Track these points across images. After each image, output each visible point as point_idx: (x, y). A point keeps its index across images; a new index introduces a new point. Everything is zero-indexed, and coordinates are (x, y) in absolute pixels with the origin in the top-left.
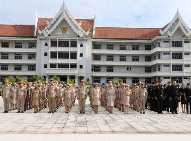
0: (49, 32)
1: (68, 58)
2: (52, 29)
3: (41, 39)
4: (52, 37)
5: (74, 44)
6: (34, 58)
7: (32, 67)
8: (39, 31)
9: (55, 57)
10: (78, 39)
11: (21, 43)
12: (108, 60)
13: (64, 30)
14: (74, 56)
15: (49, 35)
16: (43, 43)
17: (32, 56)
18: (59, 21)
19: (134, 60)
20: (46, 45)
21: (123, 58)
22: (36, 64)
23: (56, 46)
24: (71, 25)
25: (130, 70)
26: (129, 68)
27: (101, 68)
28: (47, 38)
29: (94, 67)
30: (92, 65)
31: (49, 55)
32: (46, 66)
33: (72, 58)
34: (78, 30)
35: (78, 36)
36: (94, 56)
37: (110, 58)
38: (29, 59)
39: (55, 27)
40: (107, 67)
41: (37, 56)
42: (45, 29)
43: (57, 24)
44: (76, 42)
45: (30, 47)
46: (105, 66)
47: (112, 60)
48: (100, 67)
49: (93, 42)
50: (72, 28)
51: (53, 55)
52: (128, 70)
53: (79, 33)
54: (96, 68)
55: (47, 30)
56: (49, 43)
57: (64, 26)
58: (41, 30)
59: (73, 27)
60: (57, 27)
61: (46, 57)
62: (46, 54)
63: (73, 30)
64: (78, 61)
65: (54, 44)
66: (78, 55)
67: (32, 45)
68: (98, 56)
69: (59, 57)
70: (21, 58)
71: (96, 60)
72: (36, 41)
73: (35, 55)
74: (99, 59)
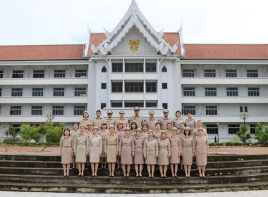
0: (109, 48)
1: (142, 91)
2: (115, 43)
3: (95, 62)
4: (115, 57)
5: (152, 67)
6: (85, 93)
7: (80, 109)
8: (93, 47)
9: (120, 90)
10: (158, 58)
11: (64, 71)
12: (208, 94)
13: (134, 45)
14: (152, 87)
15: (109, 53)
16: (99, 67)
17: (80, 91)
18: (126, 30)
19: (251, 94)
20: (104, 70)
21: (232, 91)
22: (86, 104)
23: (120, 70)
24: (146, 34)
25: (246, 111)
26: (244, 108)
27: (196, 109)
28: (106, 58)
29: (185, 107)
30: (183, 104)
31: (109, 86)
32: (104, 106)
33: (148, 90)
34: (159, 43)
35: (159, 53)
36: (185, 89)
37: (211, 91)
38: (76, 95)
39: (119, 39)
40: (207, 107)
41: (89, 90)
42: (102, 44)
43: (122, 35)
44: (155, 64)
45: (77, 76)
46: (202, 104)
47: (214, 94)
48: (194, 107)
49: (182, 65)
50: (148, 40)
51: (117, 87)
52: (241, 111)
53: (159, 47)
54: (188, 109)
55: (106, 44)
56: (109, 67)
57: (134, 38)
58: (96, 45)
59: (150, 39)
60: (123, 39)
61: (104, 90)
62: (104, 86)
63: (149, 43)
64: (159, 96)
65: (117, 67)
66: (159, 86)
67: (81, 72)
68: (190, 89)
69: (127, 90)
70: (62, 94)
71: (188, 95)
72: (87, 65)
73: (85, 89)
74: (193, 94)
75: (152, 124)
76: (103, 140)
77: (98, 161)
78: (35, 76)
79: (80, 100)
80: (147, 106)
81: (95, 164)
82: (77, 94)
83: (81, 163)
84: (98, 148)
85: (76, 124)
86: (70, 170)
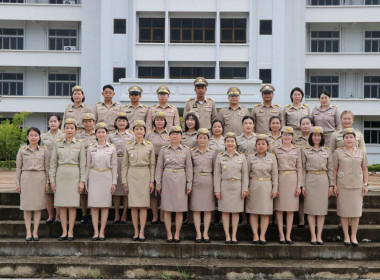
1: (210, 38)
6: (74, 43)
7: (64, 83)
12: (371, 47)
14: (235, 30)
22: (79, 69)
27: (340, 84)
29: (314, 79)
30: (308, 71)
31: (133, 27)
32: (120, 75)
33: (226, 38)
36: (314, 34)
38: (52, 47)
40: (367, 79)
46: (357, 73)
48: (336, 79)
54: (321, 84)
61: (120, 36)
64: (253, 52)
66: (253, 28)
68: (328, 34)
70: (18, 44)
71: (321, 50)
73: (74, 33)
74: (334, 48)
75: (235, 118)
76: (120, 155)
77: (107, 203)
79: (61, 60)
80: (222, 77)
81: (100, 210)
82: (55, 45)
83: (67, 210)
84: (109, 173)
85: (54, 118)
86: (41, 226)
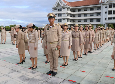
3: (103, 5)
4: (110, 3)
7: (98, 20)
11: (93, 8)
15: (108, 2)
17: (99, 14)
20: (106, 7)
22: (100, 18)
23: (112, 7)
28: (107, 4)
32: (106, 19)
41: (101, 14)
45: (97, 10)
51: (110, 13)
56: (108, 6)
62: (106, 13)
65: (110, 6)
67: (99, 8)
69: (114, 14)
70: (93, 16)
72: (101, 6)
78: (85, 11)
79: (98, 17)
82: (97, 15)
